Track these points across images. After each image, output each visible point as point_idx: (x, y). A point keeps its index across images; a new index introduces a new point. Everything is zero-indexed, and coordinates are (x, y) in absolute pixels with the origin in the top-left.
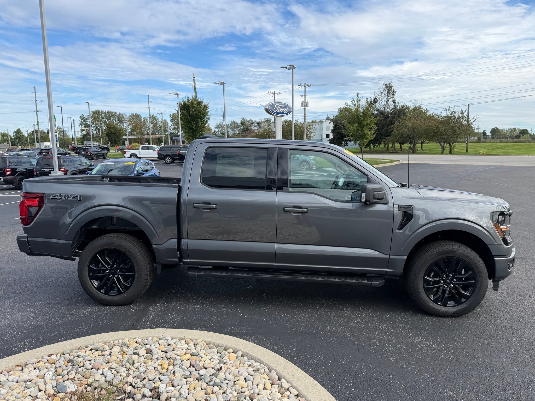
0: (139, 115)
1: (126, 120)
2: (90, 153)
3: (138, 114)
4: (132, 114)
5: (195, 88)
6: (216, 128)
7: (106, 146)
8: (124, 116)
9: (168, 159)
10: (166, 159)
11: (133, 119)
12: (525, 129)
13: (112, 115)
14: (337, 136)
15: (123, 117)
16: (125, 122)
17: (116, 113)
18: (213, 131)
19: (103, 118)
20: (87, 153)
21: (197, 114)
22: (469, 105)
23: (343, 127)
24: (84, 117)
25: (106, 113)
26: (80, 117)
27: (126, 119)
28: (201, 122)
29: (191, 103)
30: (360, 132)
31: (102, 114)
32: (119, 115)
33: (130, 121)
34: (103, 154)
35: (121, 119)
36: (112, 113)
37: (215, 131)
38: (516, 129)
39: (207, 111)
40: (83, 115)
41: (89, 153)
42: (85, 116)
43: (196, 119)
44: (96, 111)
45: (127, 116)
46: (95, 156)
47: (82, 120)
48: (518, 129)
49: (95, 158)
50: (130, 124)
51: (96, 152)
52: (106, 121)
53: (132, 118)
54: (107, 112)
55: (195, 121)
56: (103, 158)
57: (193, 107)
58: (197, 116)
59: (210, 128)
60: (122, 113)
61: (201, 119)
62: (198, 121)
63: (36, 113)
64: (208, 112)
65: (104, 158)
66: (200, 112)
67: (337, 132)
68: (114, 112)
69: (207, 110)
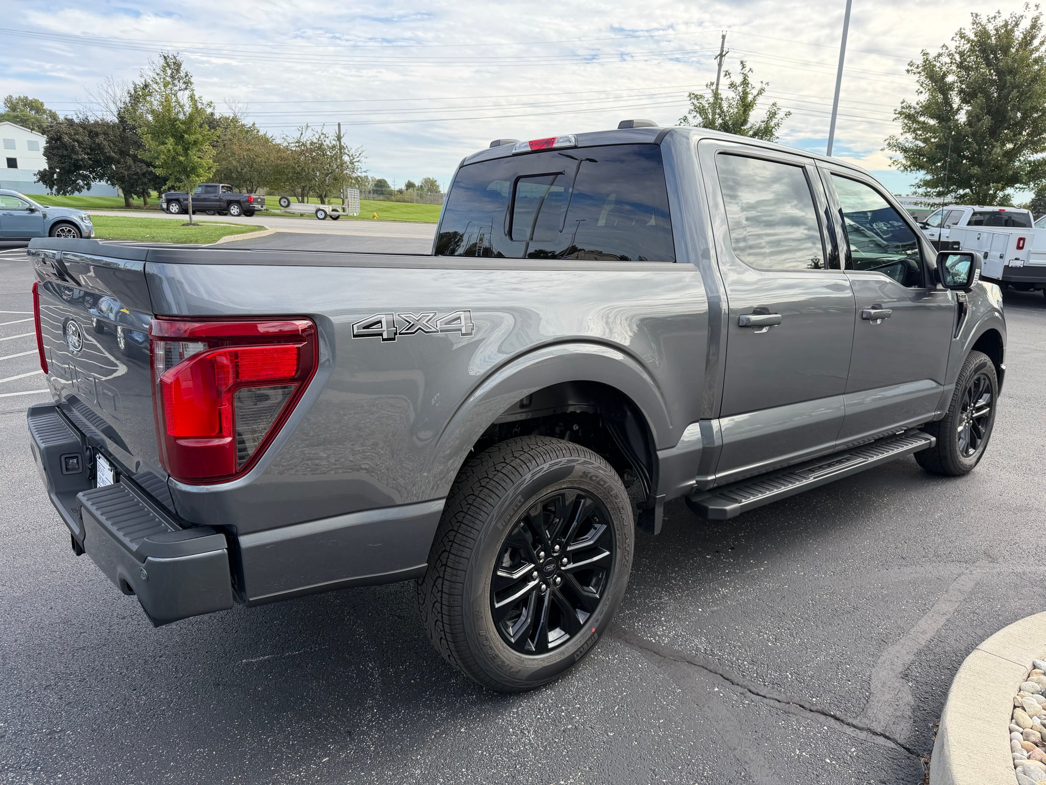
12: (383, 180)
14: (63, 165)
22: (339, 125)
23: (76, 143)
30: (182, 158)
38: (369, 178)
48: (372, 178)
67: (63, 156)
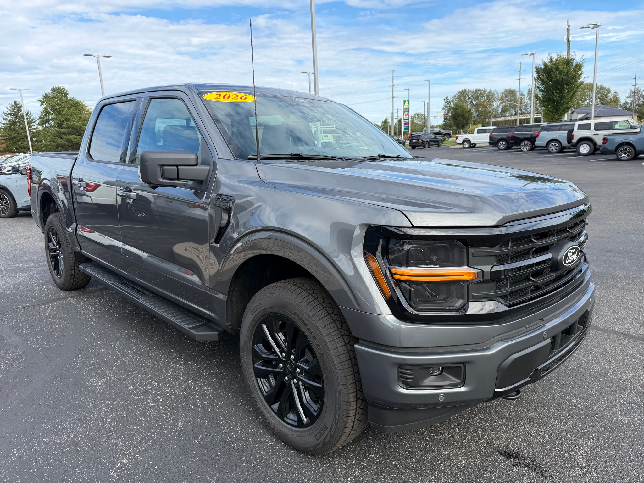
0: (514, 90)
1: (497, 99)
2: (422, 140)
3: (512, 89)
4: (505, 90)
5: (568, 41)
6: (628, 97)
7: (447, 132)
8: (495, 93)
9: (502, 145)
10: (500, 144)
11: (506, 96)
13: (481, 94)
15: (493, 95)
16: (495, 101)
17: (485, 90)
18: (622, 102)
19: (469, 98)
20: (418, 140)
21: (562, 78)
24: (448, 99)
25: (473, 91)
26: (445, 99)
27: (497, 97)
28: (568, 89)
29: (555, 64)
31: (469, 93)
32: (489, 92)
33: (502, 98)
34: (438, 141)
35: (490, 97)
36: (480, 90)
37: (626, 102)
39: (580, 72)
40: (448, 97)
41: (420, 140)
42: (450, 98)
43: (560, 86)
44: (463, 90)
45: (499, 93)
46: (427, 143)
47: (446, 103)
49: (427, 146)
50: (501, 103)
51: (428, 140)
52: (473, 101)
53: (504, 95)
54: (475, 91)
55: (558, 89)
56: (437, 145)
57: (557, 69)
58: (562, 81)
59: (617, 99)
60: (493, 89)
61: (567, 85)
62: (563, 88)
63: (392, 99)
64: (582, 73)
65: (439, 146)
66: (567, 74)
68: (483, 89)
69: (580, 70)
